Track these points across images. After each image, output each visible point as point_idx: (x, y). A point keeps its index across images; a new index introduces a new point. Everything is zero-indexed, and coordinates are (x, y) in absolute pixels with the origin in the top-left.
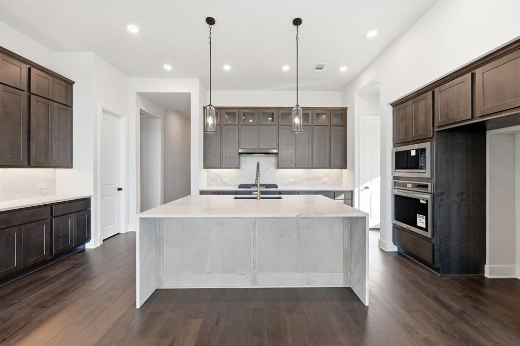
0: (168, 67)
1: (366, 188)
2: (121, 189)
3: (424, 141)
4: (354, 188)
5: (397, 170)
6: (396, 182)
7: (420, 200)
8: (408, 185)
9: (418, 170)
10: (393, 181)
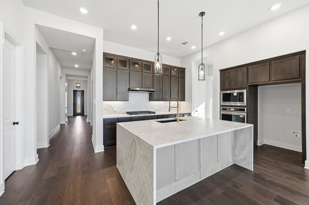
0: (84, 11)
1: (196, 111)
2: (17, 123)
3: (241, 89)
4: (192, 111)
5: (223, 102)
6: (223, 108)
7: (239, 116)
8: (232, 109)
9: (239, 102)
10: (221, 107)
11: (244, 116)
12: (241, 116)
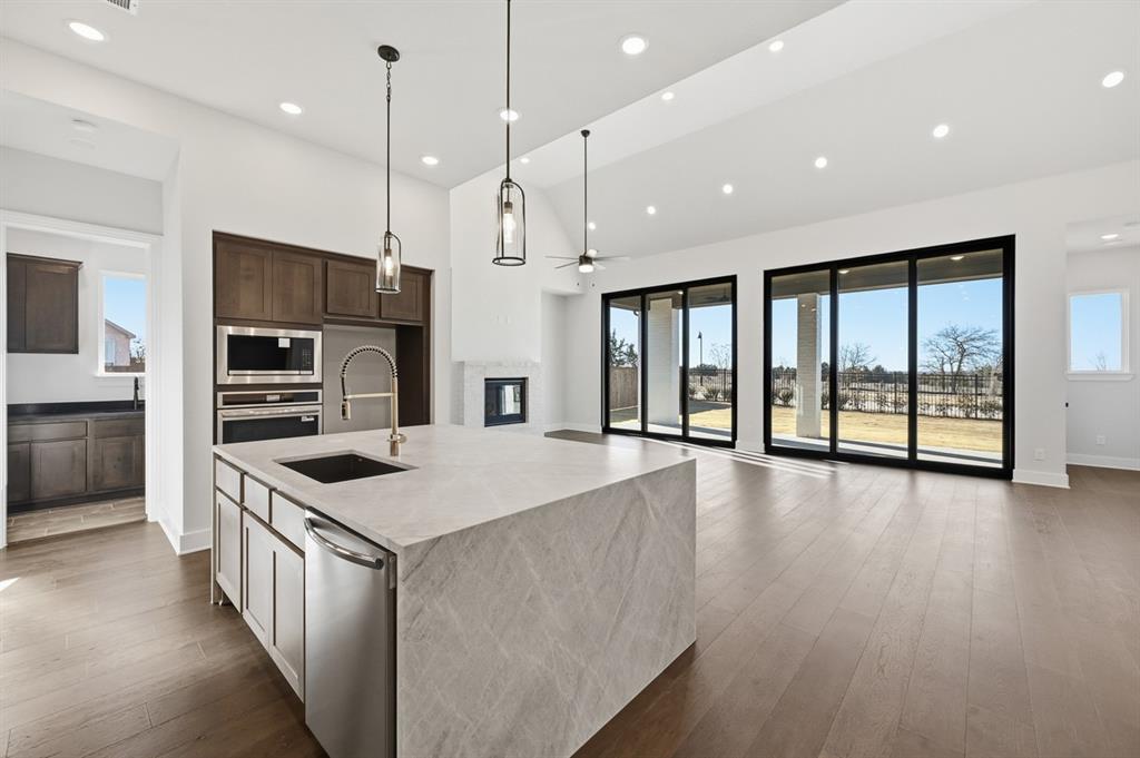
3: (305, 327)
5: (231, 372)
6: (229, 396)
7: (300, 417)
8: (269, 398)
9: (297, 372)
10: (220, 395)
11: (316, 417)
12: (304, 419)
